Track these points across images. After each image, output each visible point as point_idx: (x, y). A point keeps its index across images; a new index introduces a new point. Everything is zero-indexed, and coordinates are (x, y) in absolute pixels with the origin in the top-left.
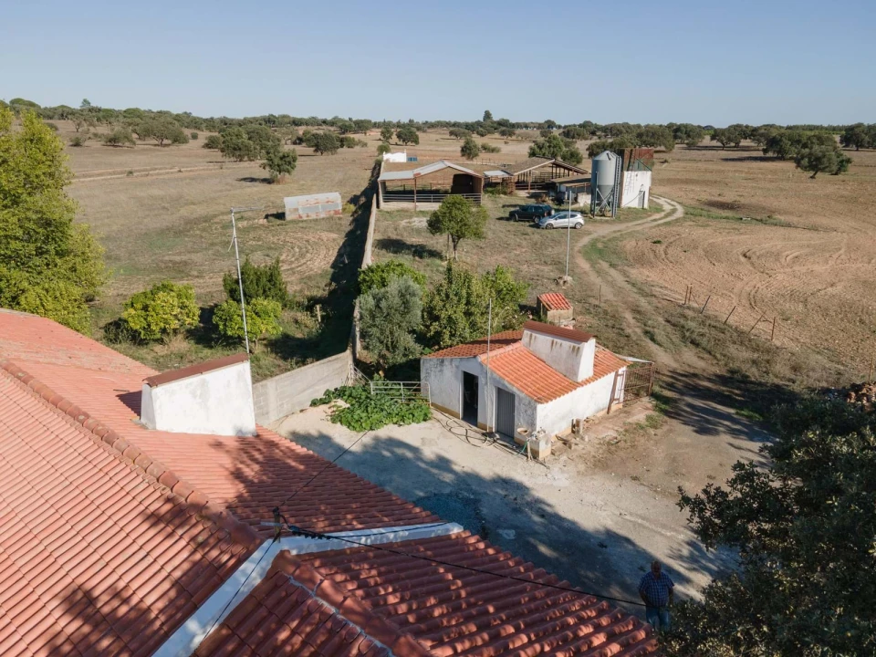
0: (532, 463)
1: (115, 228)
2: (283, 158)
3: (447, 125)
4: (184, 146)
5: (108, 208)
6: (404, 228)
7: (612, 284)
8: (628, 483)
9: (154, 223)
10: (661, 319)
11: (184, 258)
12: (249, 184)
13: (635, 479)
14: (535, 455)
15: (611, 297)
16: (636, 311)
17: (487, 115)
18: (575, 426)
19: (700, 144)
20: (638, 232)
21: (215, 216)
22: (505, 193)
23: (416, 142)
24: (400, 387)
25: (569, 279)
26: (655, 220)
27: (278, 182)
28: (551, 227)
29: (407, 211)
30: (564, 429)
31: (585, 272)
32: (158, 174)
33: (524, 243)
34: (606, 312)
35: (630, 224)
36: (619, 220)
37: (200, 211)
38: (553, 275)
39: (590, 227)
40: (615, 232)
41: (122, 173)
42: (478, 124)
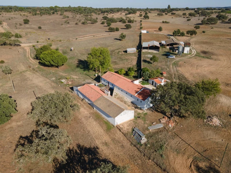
2: (123, 36)
3: (157, 9)
4: (97, 24)
6: (146, 57)
7: (174, 70)
10: (177, 76)
11: (115, 60)
12: (117, 40)
15: (172, 72)
16: (175, 74)
17: (169, 6)
20: (183, 60)
21: (115, 50)
23: (148, 18)
24: (147, 82)
25: (168, 69)
26: (188, 57)
27: (122, 40)
28: (169, 58)
29: (146, 52)
31: (171, 68)
32: (99, 36)
33: (164, 61)
34: (171, 74)
35: (183, 58)
36: (182, 56)
38: (166, 68)
39: (176, 58)
40: (179, 59)
42: (166, 9)
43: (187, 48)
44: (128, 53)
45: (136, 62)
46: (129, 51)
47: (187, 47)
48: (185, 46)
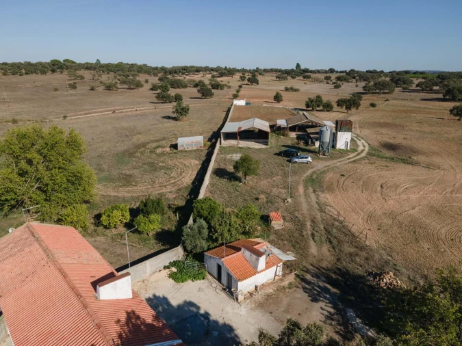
0: (235, 303)
1: (105, 149)
2: (183, 109)
3: (276, 71)
4: (141, 89)
5: (102, 135)
6: (229, 160)
7: (309, 203)
8: (268, 315)
9: (121, 147)
10: (322, 227)
11: (131, 172)
12: (167, 120)
13: (271, 313)
14: (237, 299)
15: (305, 211)
16: (313, 221)
17: (298, 66)
18: (256, 287)
19: (410, 88)
20: (337, 167)
21: (148, 143)
22: (284, 135)
23: (257, 83)
25: (289, 200)
26: (349, 159)
27: (180, 120)
28: (296, 162)
29: (233, 147)
30: (252, 288)
31: (300, 195)
32: (127, 112)
33: (280, 172)
34: (299, 221)
35: (335, 161)
36: (332, 158)
37: (142, 139)
38: (285, 196)
39: (315, 163)
40: (326, 167)
41: (110, 111)
42: (292, 70)
43: (342, 133)
44: (181, 151)
45: (194, 177)
46: (183, 146)
47: (345, 131)
48: (338, 129)
